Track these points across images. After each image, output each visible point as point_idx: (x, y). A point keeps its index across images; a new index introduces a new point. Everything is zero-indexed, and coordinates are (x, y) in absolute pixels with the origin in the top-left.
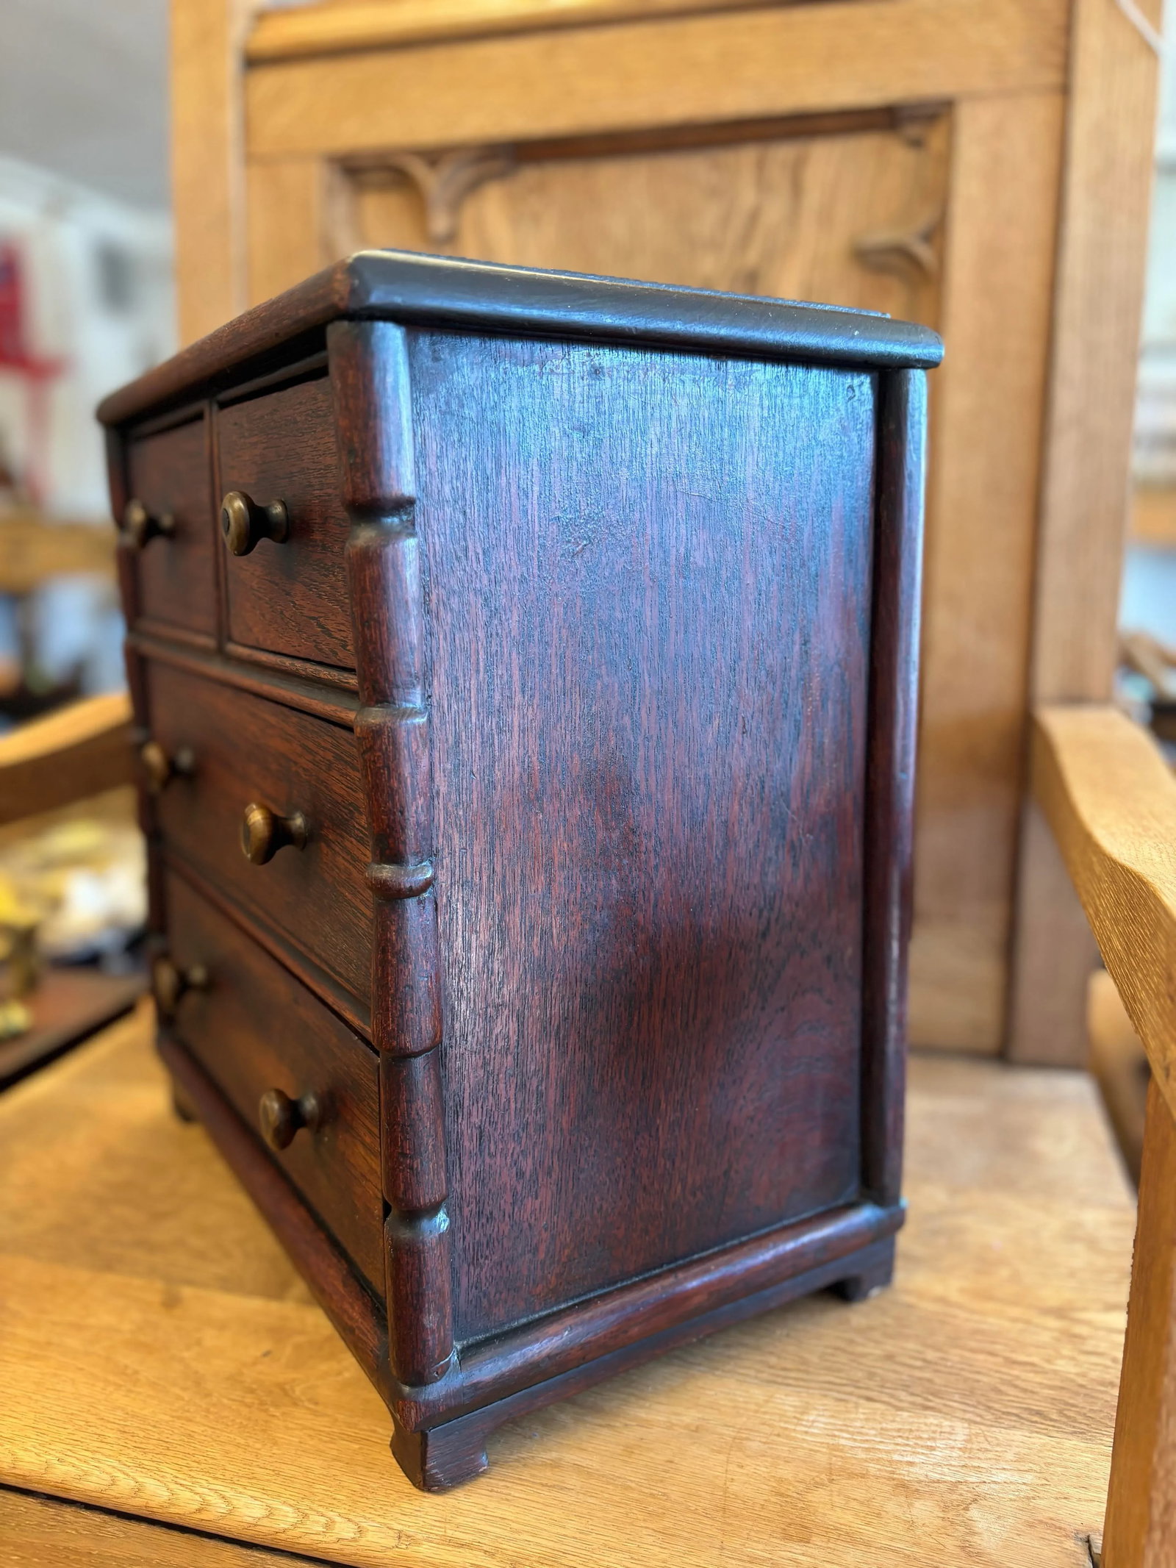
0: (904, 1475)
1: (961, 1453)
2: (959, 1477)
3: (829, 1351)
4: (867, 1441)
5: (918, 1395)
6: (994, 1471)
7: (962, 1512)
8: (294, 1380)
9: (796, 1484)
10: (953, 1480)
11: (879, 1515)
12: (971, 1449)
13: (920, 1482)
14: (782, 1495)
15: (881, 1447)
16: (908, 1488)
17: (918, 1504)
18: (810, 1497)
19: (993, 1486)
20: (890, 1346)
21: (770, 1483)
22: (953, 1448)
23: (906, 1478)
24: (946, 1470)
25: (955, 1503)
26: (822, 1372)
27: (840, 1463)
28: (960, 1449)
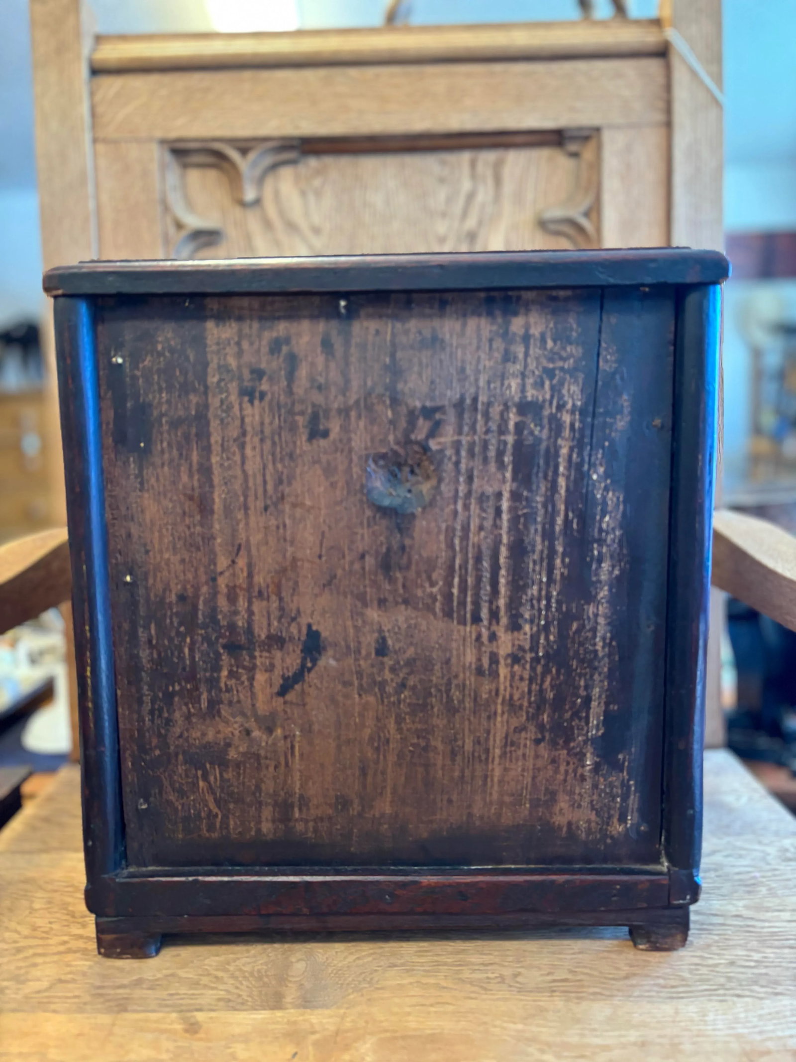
3: (693, 967)
4: (755, 1026)
5: (766, 987)
15: (766, 1028)
20: (729, 956)
26: (698, 983)
27: (748, 1047)
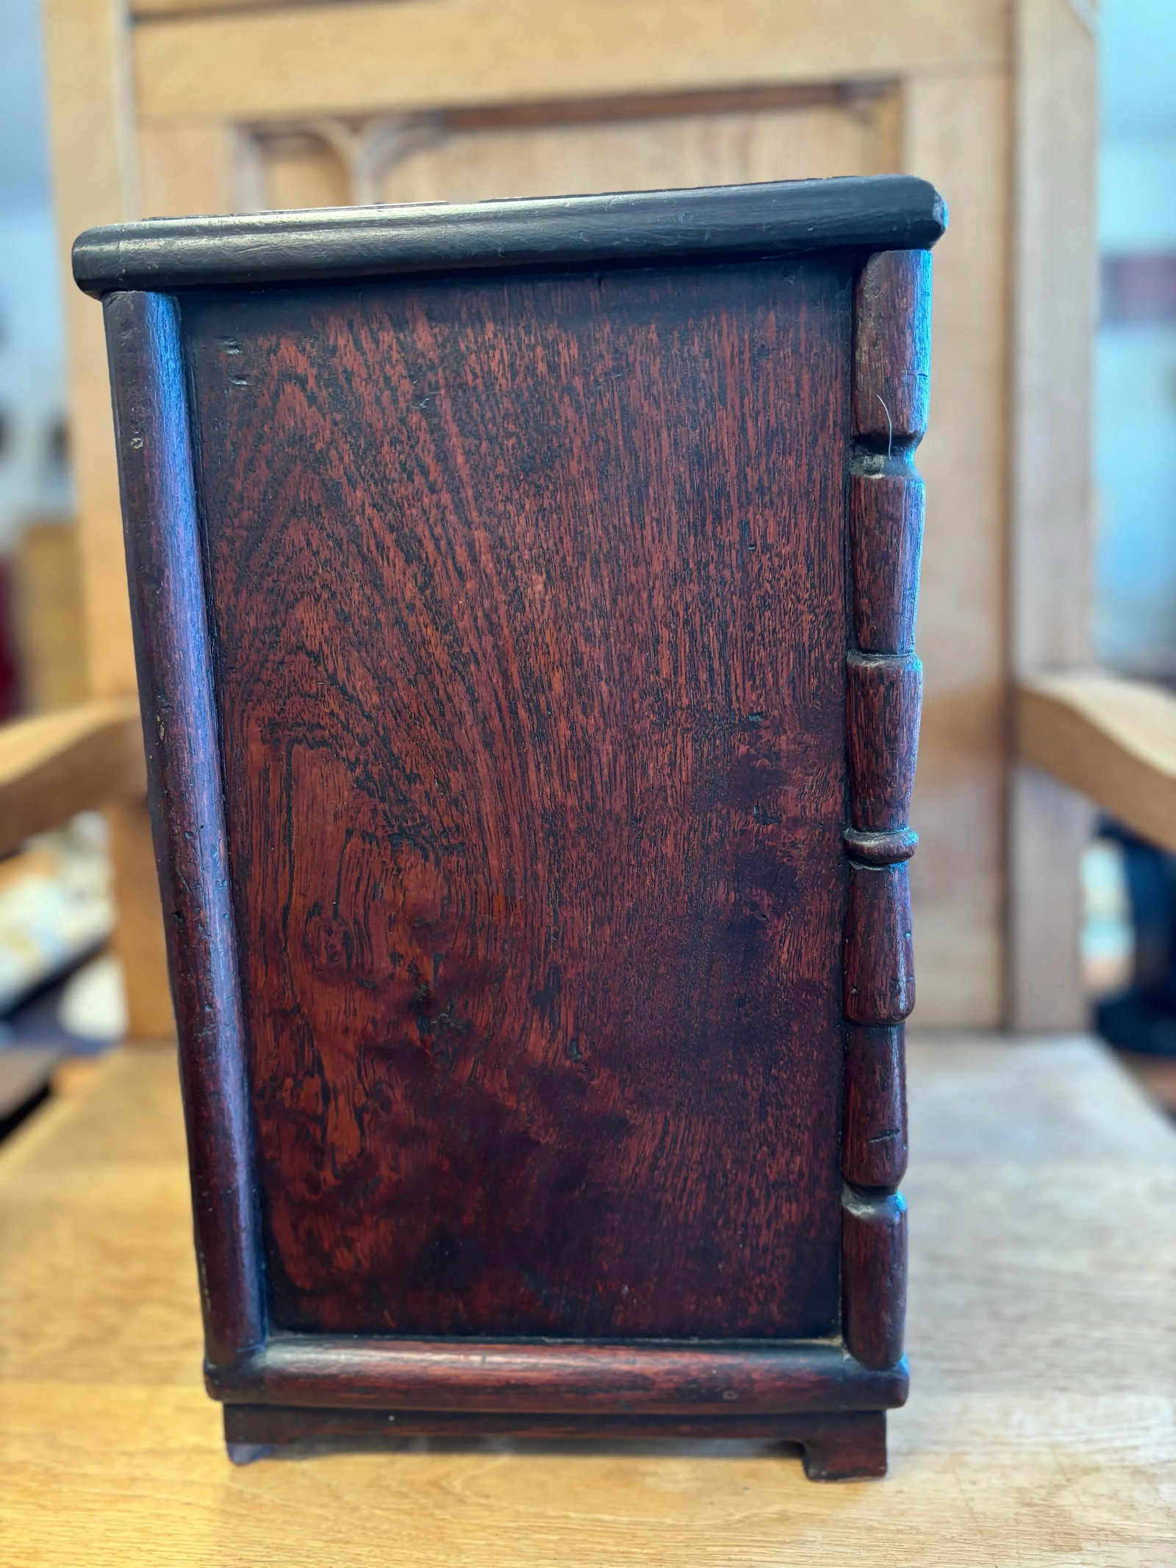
0: (1134, 1461)
5: (1106, 1378)
8: (448, 1474)
9: (1037, 1490)
11: (1132, 1507)
13: (1152, 1465)
14: (1029, 1504)
16: (1144, 1473)
17: (1163, 1488)
18: (1057, 1501)
20: (1053, 1332)
21: (1011, 1495)
22: (1165, 1424)
23: (1138, 1463)
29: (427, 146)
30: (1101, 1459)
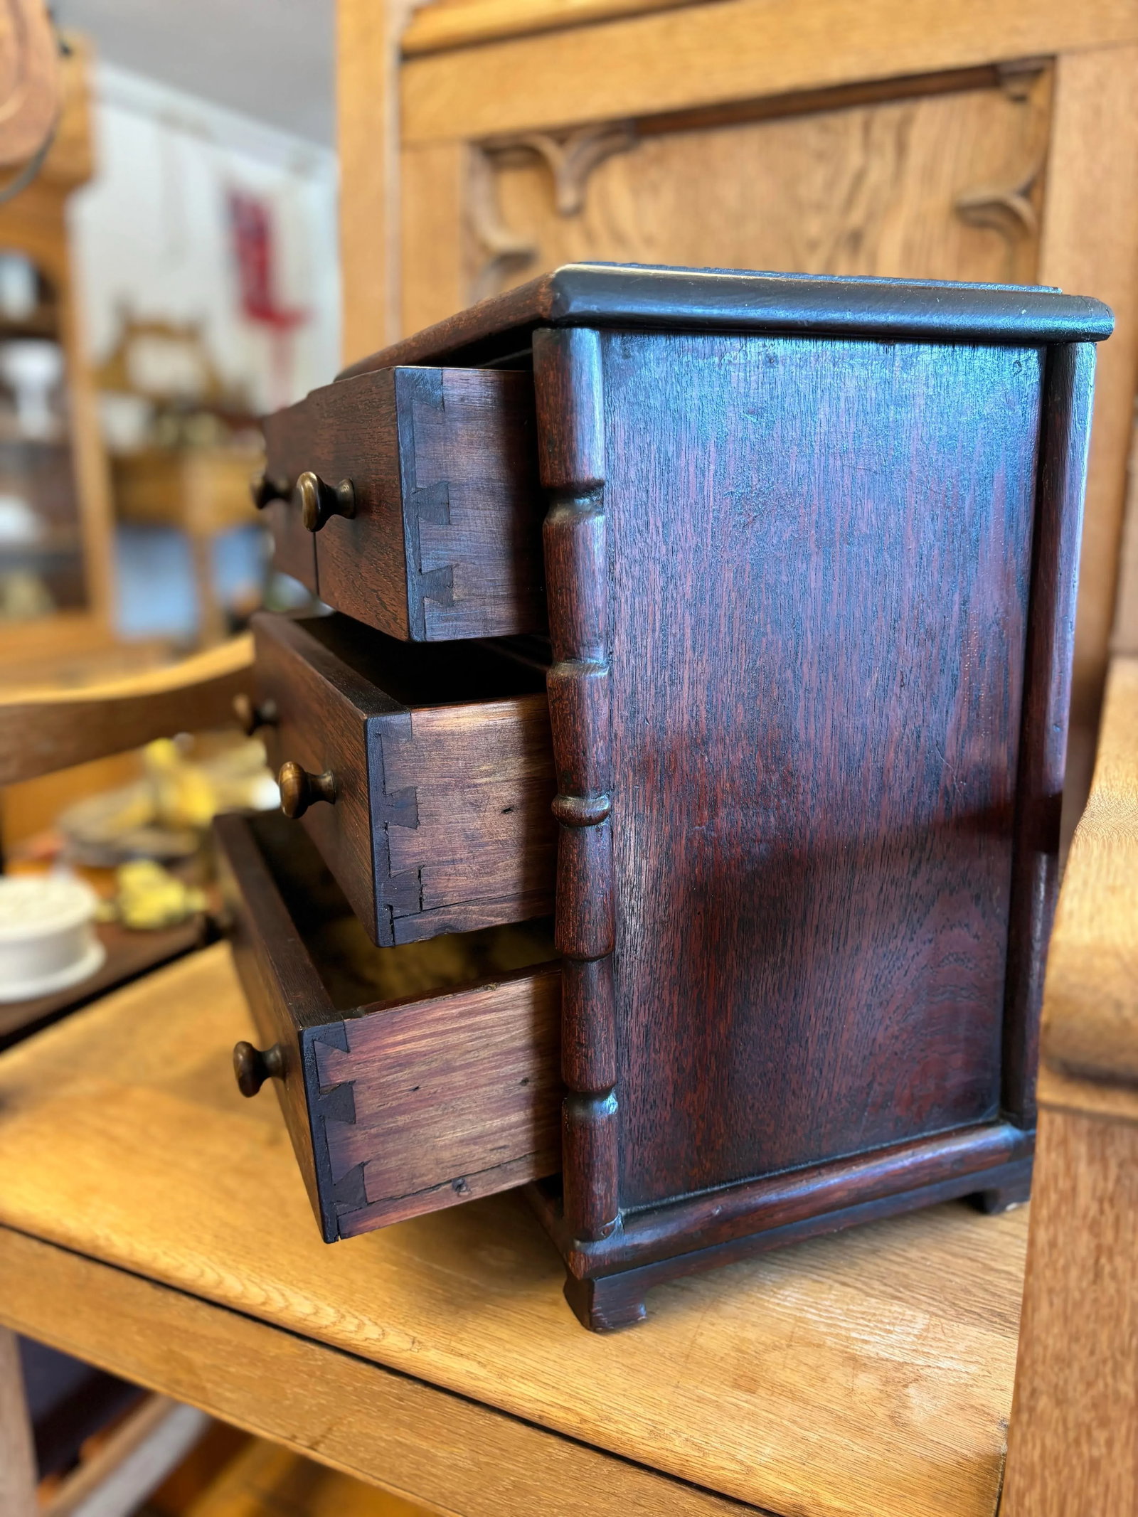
0: (856, 1350)
1: (915, 1339)
2: (907, 1359)
4: (831, 1318)
5: (890, 1286)
6: (941, 1359)
7: (900, 1388)
9: (757, 1344)
10: (901, 1360)
11: (823, 1380)
12: (926, 1337)
13: (869, 1358)
14: (742, 1352)
15: (843, 1324)
16: (857, 1361)
17: (862, 1376)
18: (766, 1357)
19: (936, 1370)
21: (734, 1341)
22: (910, 1334)
23: (858, 1353)
24: (896, 1351)
25: (897, 1380)
27: (801, 1333)
28: (915, 1336)
29: (624, 150)
30: (830, 1341)
